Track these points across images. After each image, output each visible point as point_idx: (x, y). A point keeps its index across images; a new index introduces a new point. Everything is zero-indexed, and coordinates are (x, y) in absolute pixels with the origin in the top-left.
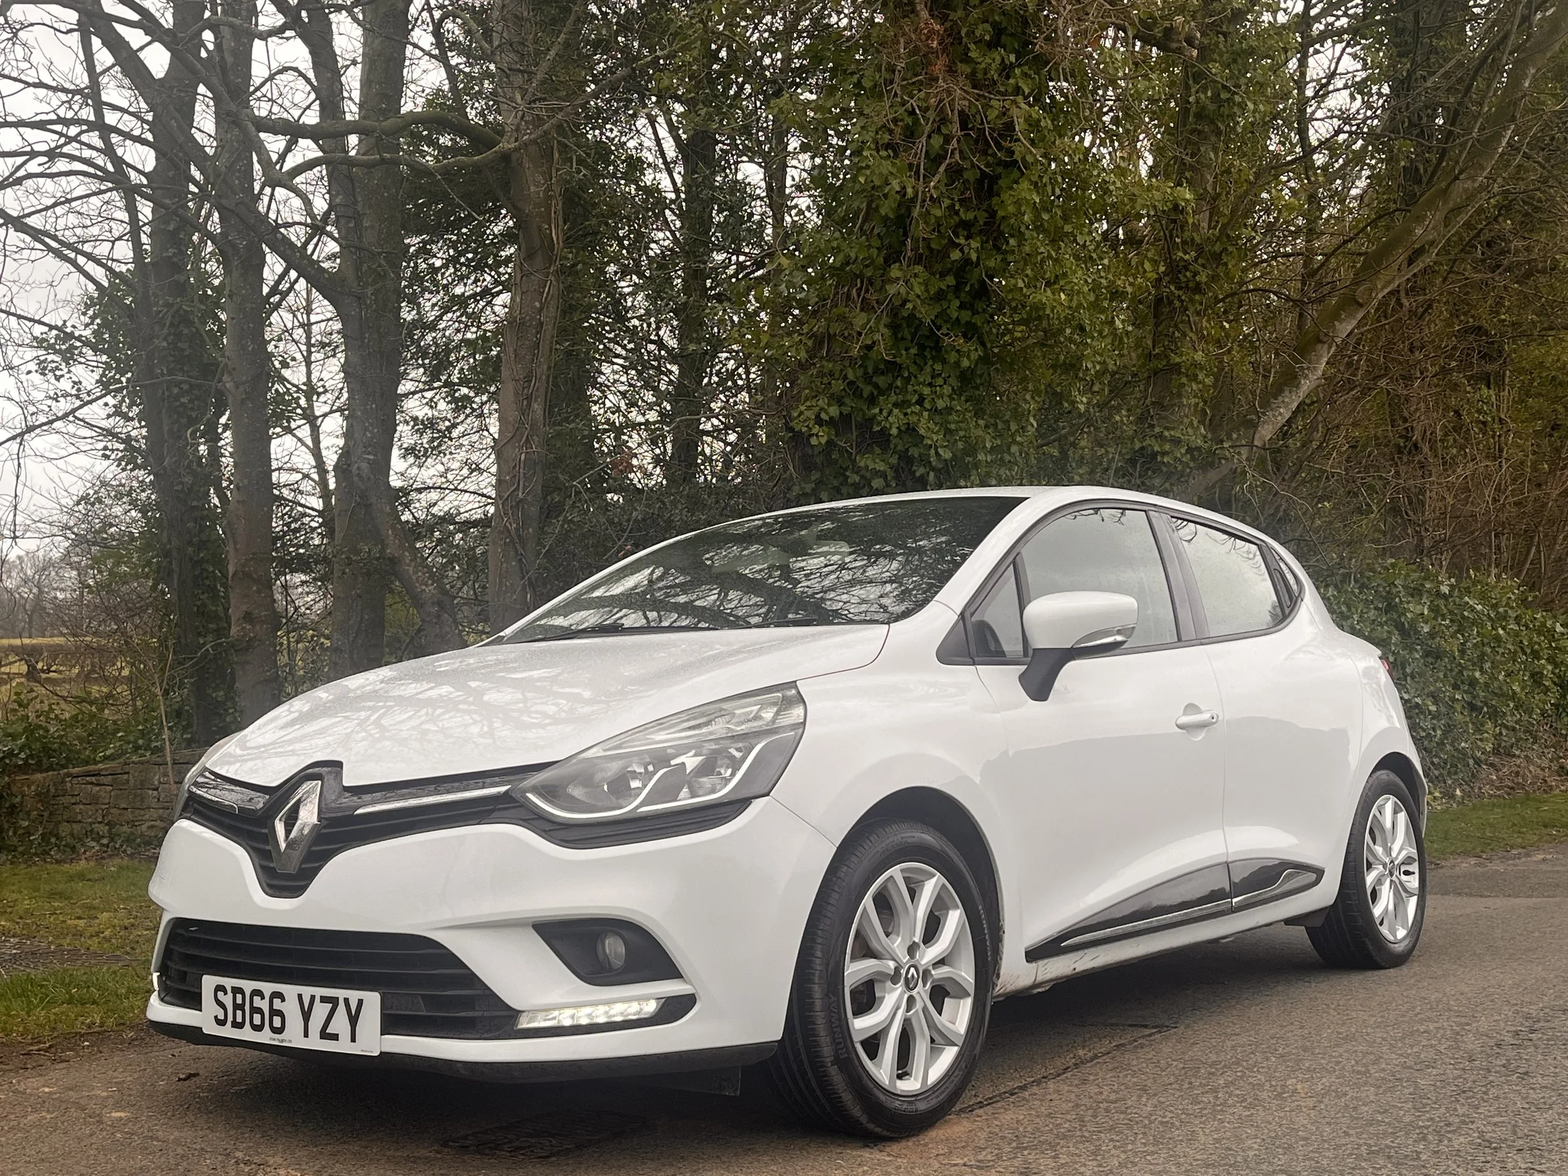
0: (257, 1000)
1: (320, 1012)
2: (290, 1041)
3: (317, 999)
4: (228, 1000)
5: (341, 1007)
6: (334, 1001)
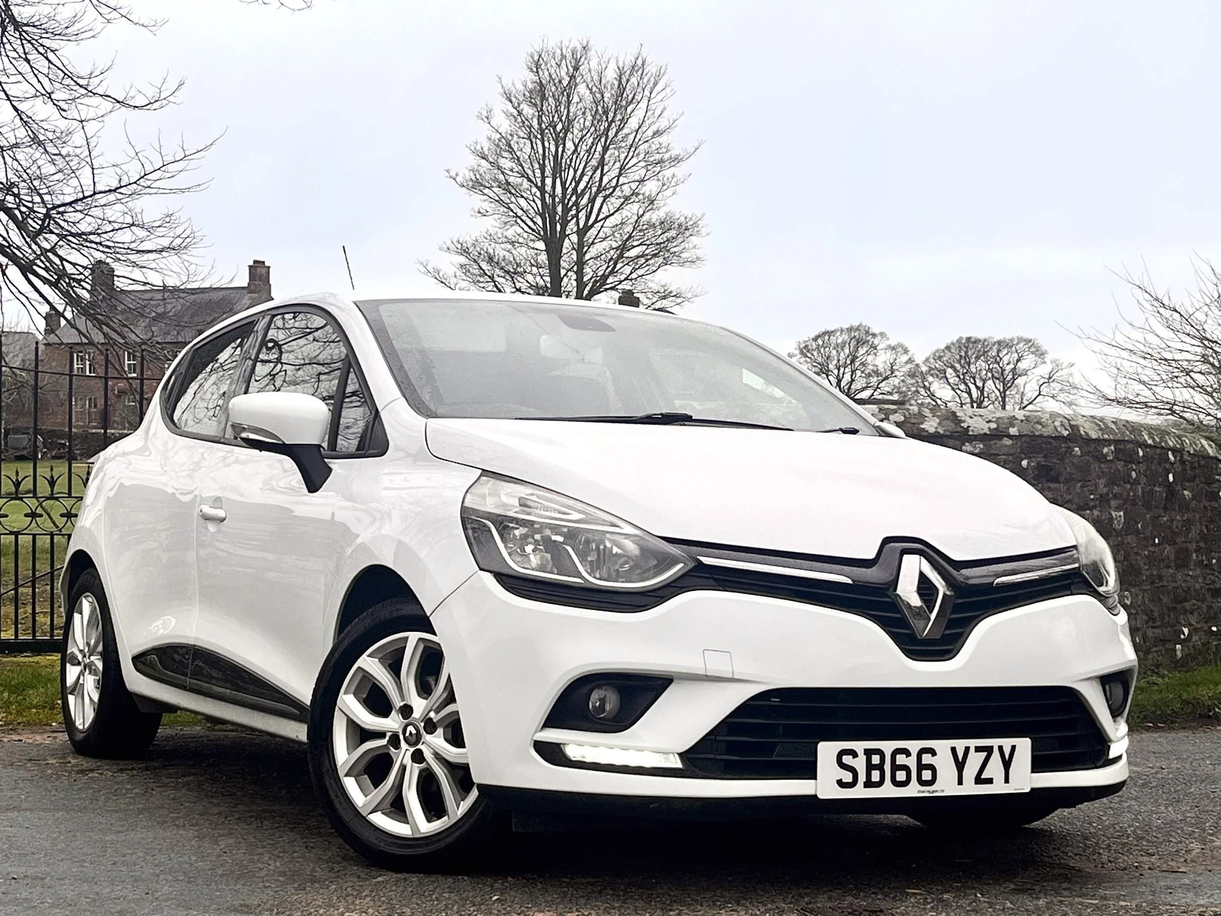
0: (901, 759)
1: (975, 761)
2: (943, 791)
3: (972, 750)
4: (860, 764)
5: (996, 755)
6: (989, 750)
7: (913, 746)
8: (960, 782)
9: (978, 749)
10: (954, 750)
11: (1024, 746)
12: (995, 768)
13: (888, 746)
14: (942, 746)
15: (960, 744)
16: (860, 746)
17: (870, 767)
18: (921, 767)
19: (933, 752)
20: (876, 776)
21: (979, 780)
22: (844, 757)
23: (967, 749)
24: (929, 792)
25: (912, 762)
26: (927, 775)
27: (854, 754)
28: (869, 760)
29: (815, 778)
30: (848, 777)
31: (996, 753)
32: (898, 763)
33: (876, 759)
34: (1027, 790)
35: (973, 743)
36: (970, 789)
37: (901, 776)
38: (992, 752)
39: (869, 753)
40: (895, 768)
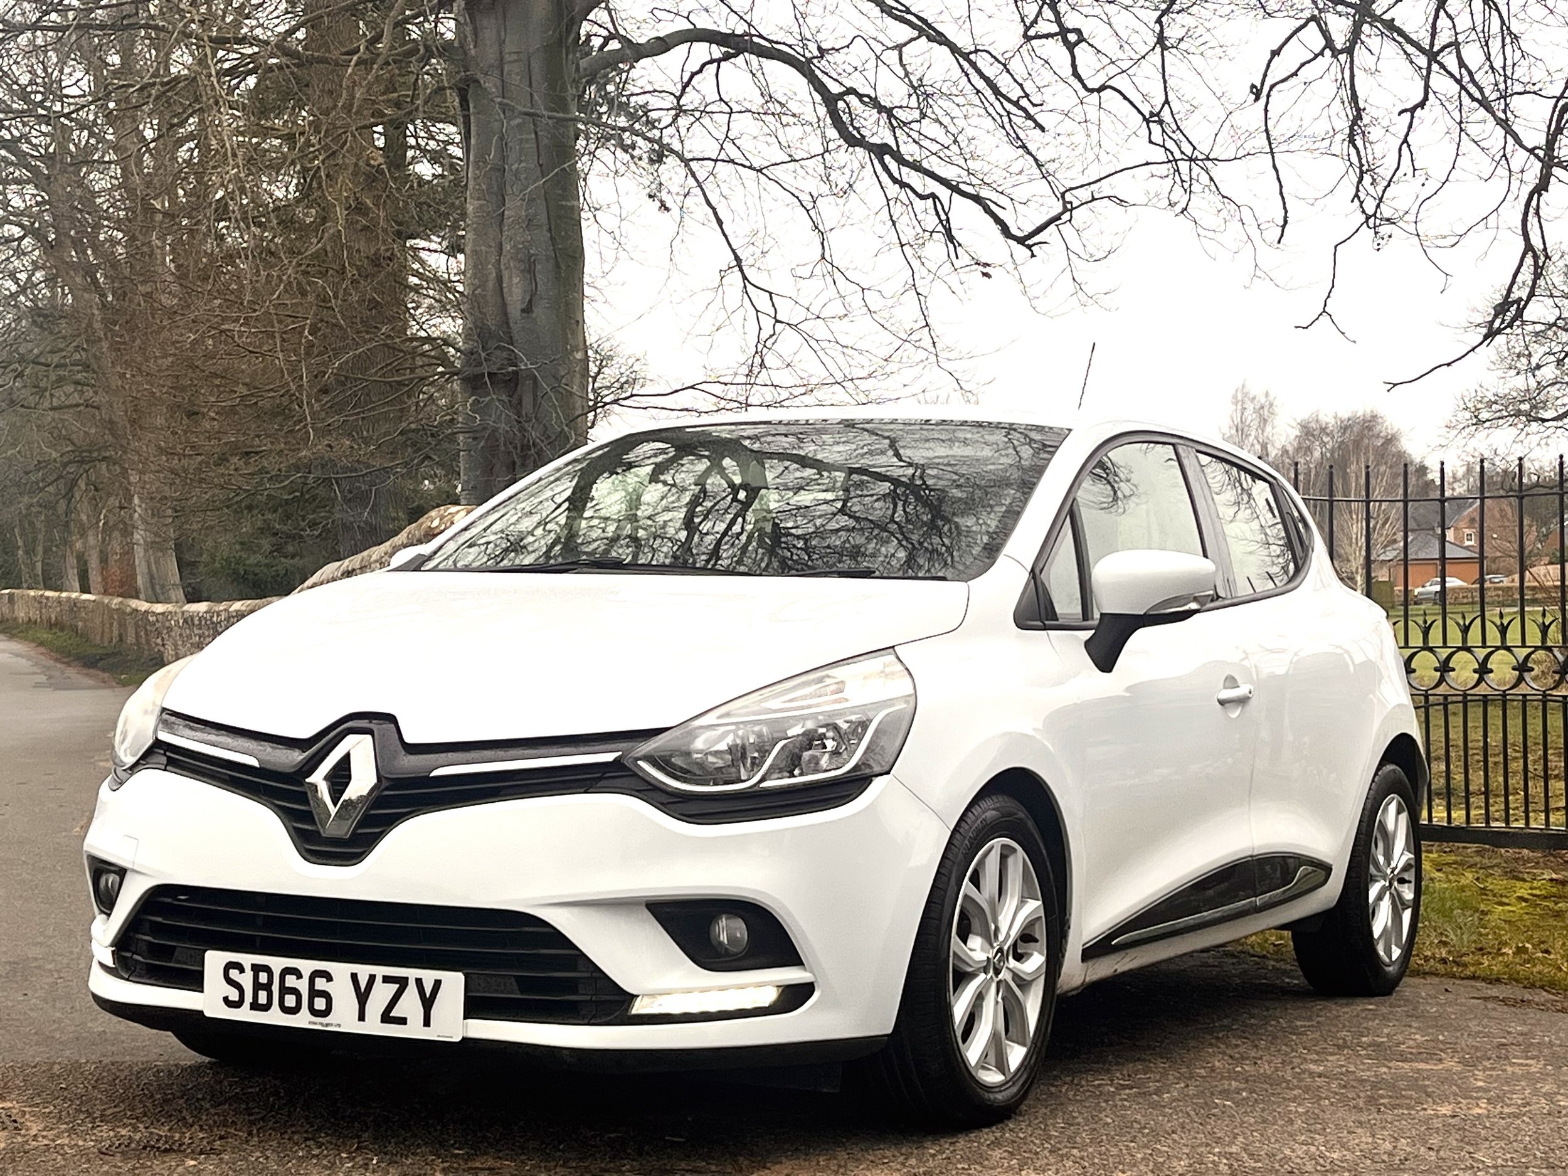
6: (403, 982)
7: (307, 966)
8: (362, 1017)
9: (387, 979)
10: (354, 977)
11: (453, 983)
12: (410, 1005)
13: (277, 963)
14: (341, 971)
15: (364, 971)
16: (248, 960)
17: (257, 986)
18: (314, 993)
19: (329, 977)
20: (263, 997)
21: (386, 1018)
22: (231, 971)
23: (372, 978)
24: (321, 1024)
25: (303, 986)
26: (320, 1004)
27: (242, 970)
28: (256, 978)
29: (202, 991)
30: (234, 995)
31: (412, 987)
32: (287, 985)
33: (263, 978)
34: (457, 1039)
35: (381, 971)
36: (373, 1026)
37: (290, 1001)
38: (407, 984)
39: (257, 969)
40: (284, 990)
